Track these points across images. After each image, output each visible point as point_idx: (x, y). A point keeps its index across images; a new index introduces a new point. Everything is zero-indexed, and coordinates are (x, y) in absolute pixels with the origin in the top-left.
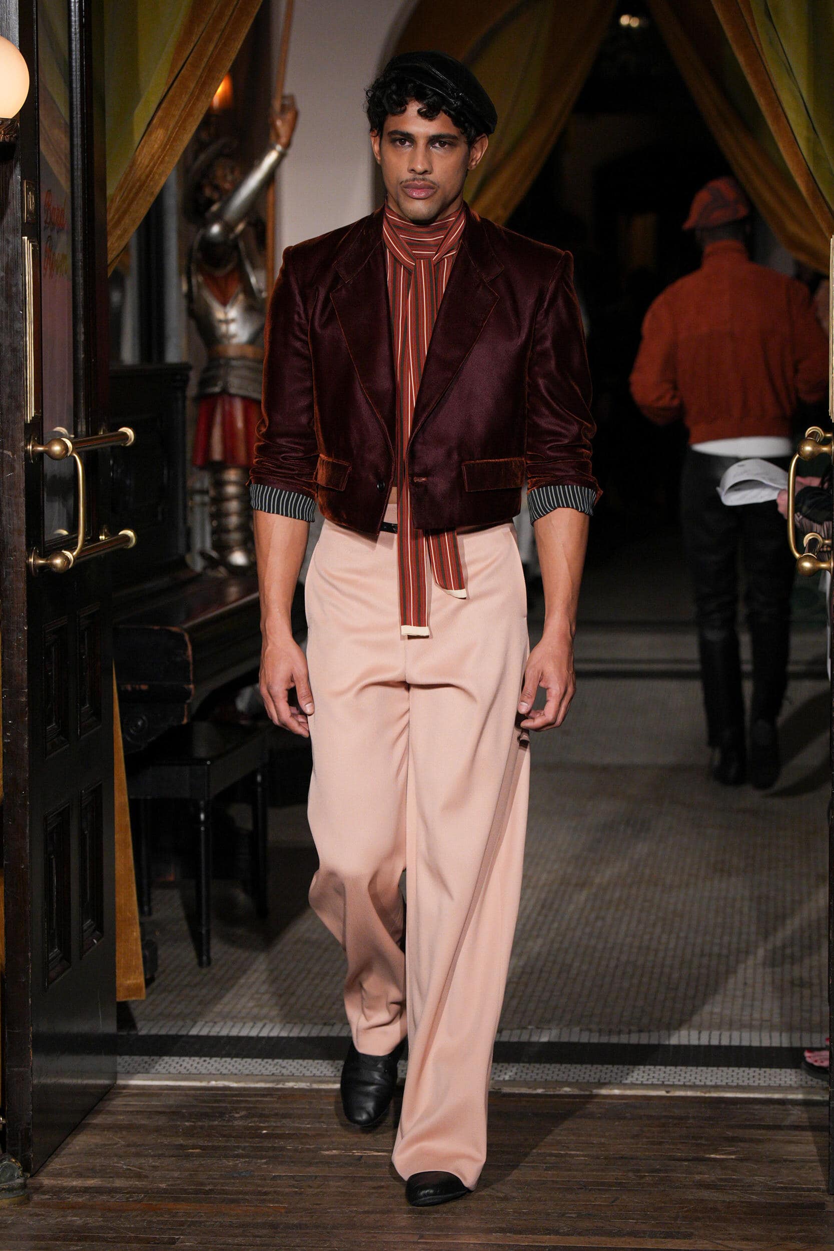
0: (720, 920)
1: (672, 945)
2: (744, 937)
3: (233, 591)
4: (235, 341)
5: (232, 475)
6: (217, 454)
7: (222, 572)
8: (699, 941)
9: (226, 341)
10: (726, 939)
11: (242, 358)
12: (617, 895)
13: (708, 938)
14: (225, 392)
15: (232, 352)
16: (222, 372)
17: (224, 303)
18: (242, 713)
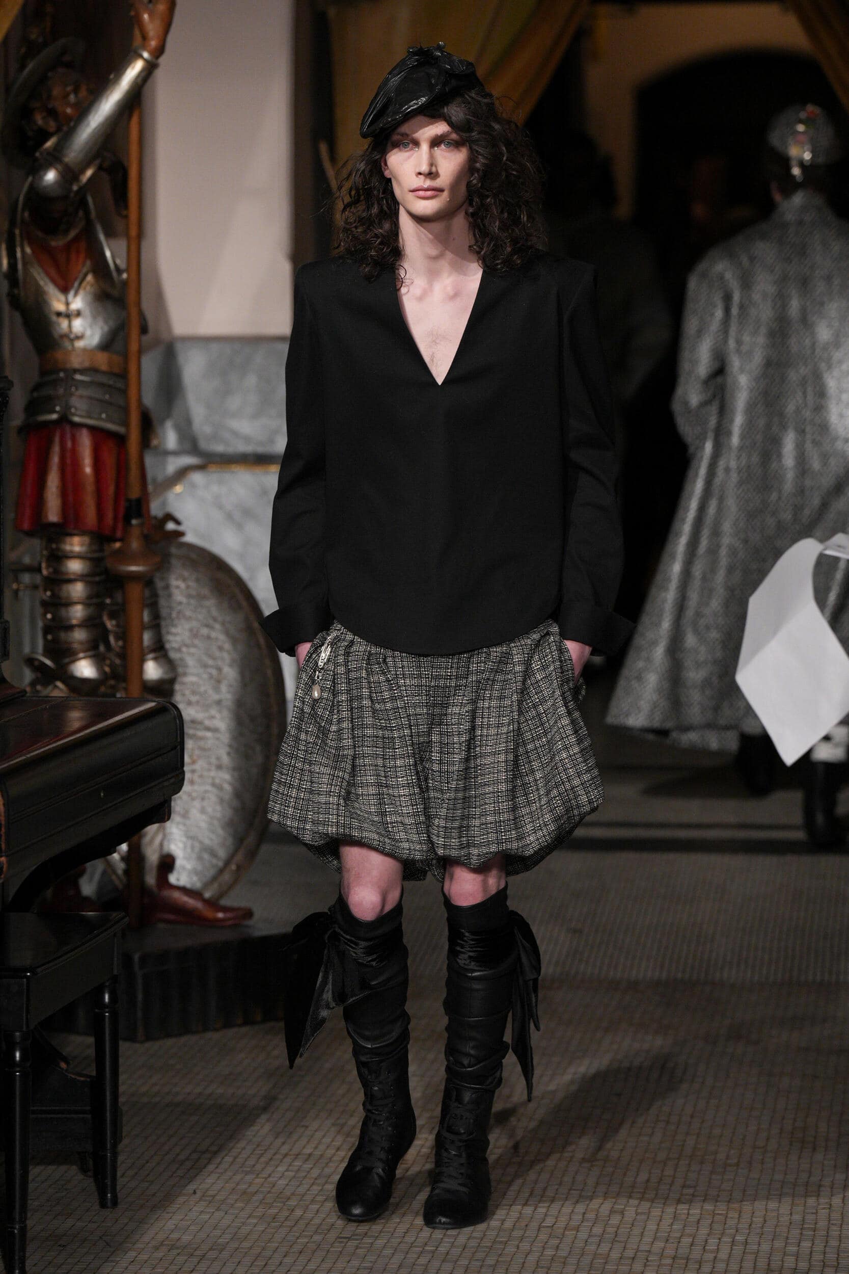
0: (797, 1217)
1: (723, 1255)
2: (834, 1243)
3: (75, 717)
4: (80, 344)
5: (76, 544)
6: (53, 515)
7: (59, 690)
8: (765, 1247)
9: (67, 344)
10: (806, 1244)
11: (92, 370)
12: (643, 1177)
13: (779, 1244)
14: (64, 419)
15: (76, 362)
16: (61, 391)
17: (65, 290)
18: (87, 899)
